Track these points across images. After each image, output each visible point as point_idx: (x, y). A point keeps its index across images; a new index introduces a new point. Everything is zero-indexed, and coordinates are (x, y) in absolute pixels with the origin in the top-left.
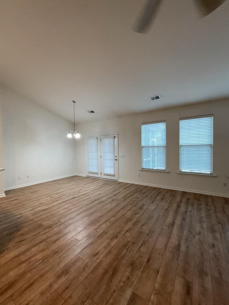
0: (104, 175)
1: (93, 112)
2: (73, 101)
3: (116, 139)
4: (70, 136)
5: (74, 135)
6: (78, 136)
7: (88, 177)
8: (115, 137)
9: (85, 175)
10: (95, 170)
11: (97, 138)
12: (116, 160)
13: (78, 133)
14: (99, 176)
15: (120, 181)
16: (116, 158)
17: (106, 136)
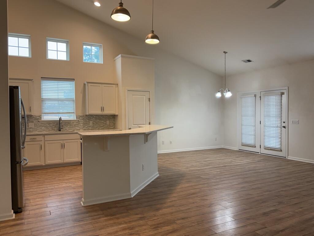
0: (265, 149)
1: (249, 61)
2: (224, 52)
3: (285, 97)
4: (219, 95)
5: (225, 94)
6: (228, 95)
7: (240, 151)
8: (282, 94)
9: (236, 149)
10: (251, 141)
11: (255, 96)
12: (284, 127)
13: (229, 91)
14: (257, 150)
15: (290, 158)
16: (284, 125)
17: (268, 92)
